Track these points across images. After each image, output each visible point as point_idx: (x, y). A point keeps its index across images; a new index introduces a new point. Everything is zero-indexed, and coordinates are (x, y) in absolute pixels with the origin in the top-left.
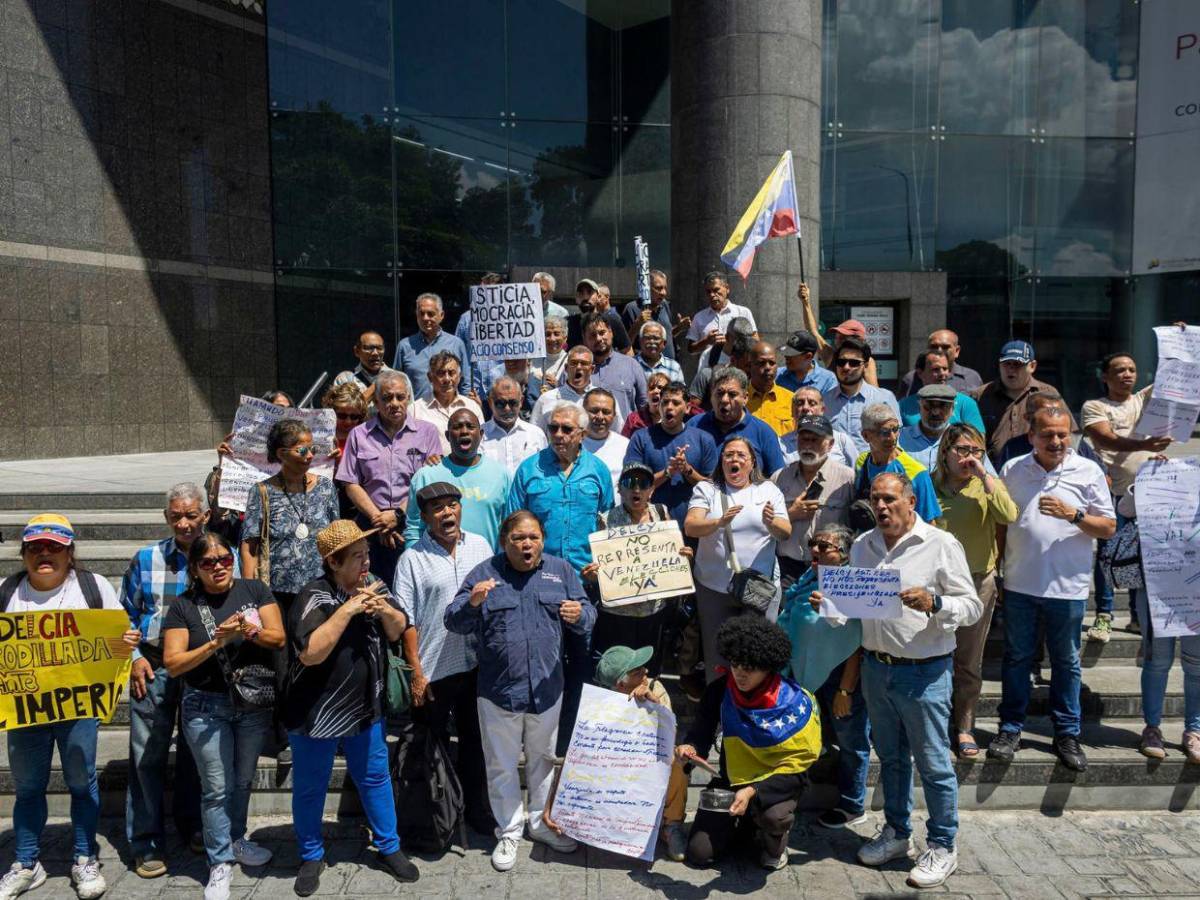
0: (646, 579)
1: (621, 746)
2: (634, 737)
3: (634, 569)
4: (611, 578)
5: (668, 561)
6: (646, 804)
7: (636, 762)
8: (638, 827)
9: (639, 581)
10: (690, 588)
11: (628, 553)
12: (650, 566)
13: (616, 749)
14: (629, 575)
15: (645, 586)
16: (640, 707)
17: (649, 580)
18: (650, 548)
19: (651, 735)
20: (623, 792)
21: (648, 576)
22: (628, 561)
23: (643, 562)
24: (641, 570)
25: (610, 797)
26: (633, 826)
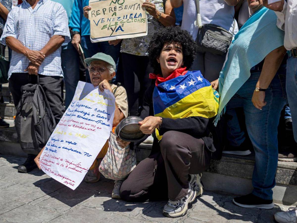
0: (118, 26)
1: (82, 115)
2: (92, 112)
3: (112, 20)
4: (97, 25)
5: (133, 16)
6: (87, 154)
7: (89, 127)
8: (77, 169)
9: (113, 27)
10: (145, 32)
11: (110, 9)
12: (122, 18)
13: (78, 116)
14: (108, 23)
15: (117, 31)
16: (100, 94)
17: (120, 27)
18: (124, 7)
19: (103, 112)
20: (75, 144)
21: (119, 24)
22: (109, 15)
23: (118, 15)
24: (116, 20)
25: (67, 145)
26: (74, 167)
